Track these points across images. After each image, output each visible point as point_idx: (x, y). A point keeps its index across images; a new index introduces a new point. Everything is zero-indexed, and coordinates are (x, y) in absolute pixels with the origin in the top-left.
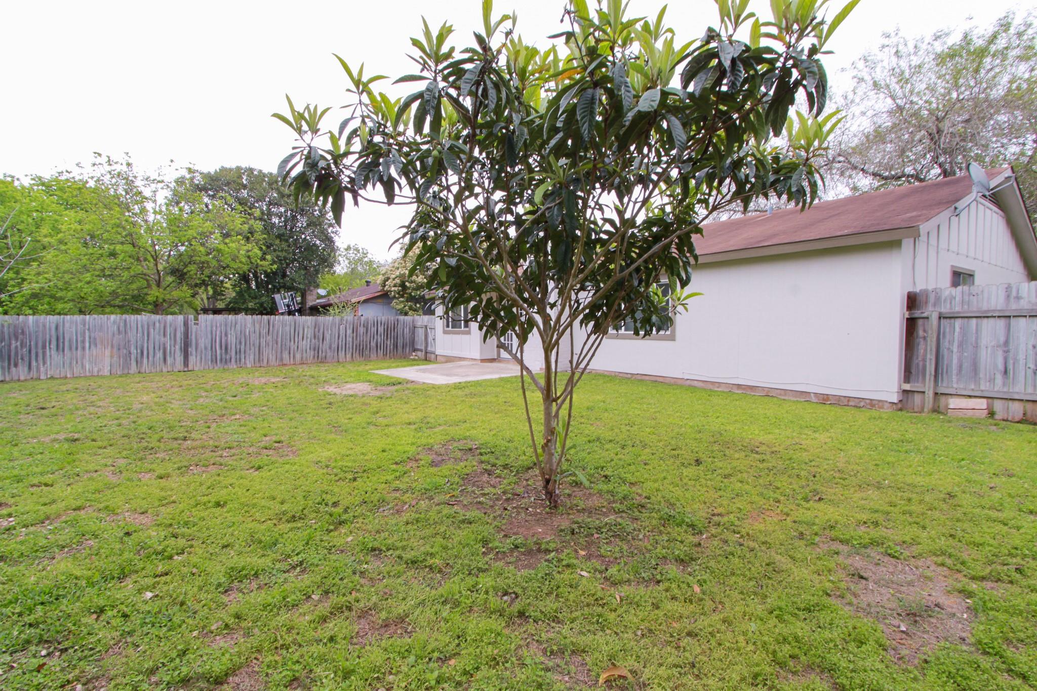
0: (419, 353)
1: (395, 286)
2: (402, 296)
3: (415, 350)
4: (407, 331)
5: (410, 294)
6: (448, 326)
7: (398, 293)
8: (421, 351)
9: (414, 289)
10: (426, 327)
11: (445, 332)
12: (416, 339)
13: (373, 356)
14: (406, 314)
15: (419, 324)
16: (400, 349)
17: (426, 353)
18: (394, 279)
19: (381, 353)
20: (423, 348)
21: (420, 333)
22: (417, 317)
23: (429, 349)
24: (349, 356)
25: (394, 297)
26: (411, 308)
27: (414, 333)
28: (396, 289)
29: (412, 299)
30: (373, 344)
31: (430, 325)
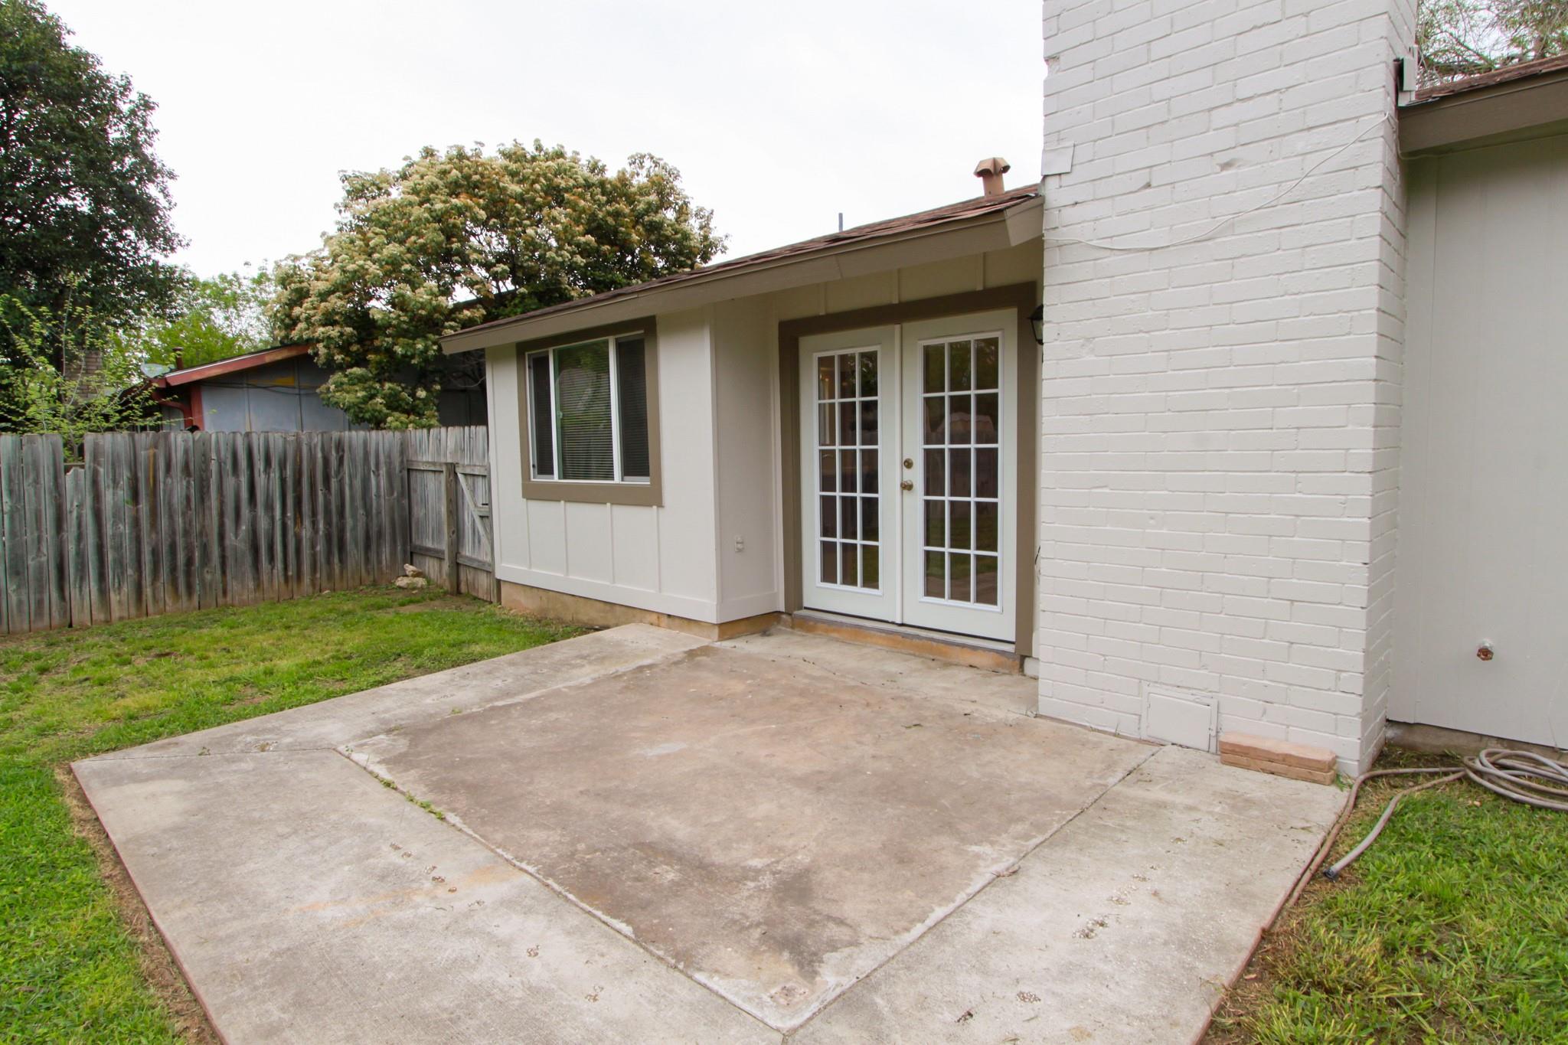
0: (431, 566)
1: (329, 320)
2: (361, 361)
3: (413, 554)
4: (379, 483)
5: (389, 351)
6: (545, 467)
7: (344, 349)
8: (438, 555)
9: (402, 333)
10: (452, 468)
11: (531, 493)
12: (418, 512)
13: (241, 587)
14: (378, 423)
15: (425, 457)
16: (355, 554)
17: (456, 566)
18: (324, 296)
19: (273, 574)
20: (444, 546)
21: (432, 491)
22: (416, 435)
23: (467, 551)
24: (120, 599)
25: (331, 367)
26: (394, 403)
27: (407, 491)
28: (334, 332)
29: (395, 368)
30: (237, 541)
31: (465, 464)
